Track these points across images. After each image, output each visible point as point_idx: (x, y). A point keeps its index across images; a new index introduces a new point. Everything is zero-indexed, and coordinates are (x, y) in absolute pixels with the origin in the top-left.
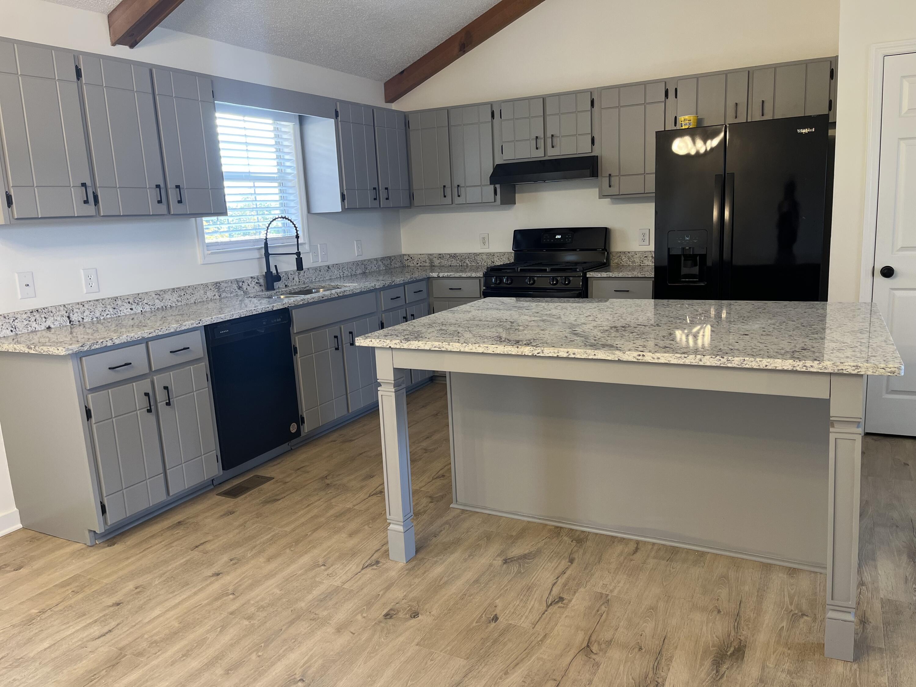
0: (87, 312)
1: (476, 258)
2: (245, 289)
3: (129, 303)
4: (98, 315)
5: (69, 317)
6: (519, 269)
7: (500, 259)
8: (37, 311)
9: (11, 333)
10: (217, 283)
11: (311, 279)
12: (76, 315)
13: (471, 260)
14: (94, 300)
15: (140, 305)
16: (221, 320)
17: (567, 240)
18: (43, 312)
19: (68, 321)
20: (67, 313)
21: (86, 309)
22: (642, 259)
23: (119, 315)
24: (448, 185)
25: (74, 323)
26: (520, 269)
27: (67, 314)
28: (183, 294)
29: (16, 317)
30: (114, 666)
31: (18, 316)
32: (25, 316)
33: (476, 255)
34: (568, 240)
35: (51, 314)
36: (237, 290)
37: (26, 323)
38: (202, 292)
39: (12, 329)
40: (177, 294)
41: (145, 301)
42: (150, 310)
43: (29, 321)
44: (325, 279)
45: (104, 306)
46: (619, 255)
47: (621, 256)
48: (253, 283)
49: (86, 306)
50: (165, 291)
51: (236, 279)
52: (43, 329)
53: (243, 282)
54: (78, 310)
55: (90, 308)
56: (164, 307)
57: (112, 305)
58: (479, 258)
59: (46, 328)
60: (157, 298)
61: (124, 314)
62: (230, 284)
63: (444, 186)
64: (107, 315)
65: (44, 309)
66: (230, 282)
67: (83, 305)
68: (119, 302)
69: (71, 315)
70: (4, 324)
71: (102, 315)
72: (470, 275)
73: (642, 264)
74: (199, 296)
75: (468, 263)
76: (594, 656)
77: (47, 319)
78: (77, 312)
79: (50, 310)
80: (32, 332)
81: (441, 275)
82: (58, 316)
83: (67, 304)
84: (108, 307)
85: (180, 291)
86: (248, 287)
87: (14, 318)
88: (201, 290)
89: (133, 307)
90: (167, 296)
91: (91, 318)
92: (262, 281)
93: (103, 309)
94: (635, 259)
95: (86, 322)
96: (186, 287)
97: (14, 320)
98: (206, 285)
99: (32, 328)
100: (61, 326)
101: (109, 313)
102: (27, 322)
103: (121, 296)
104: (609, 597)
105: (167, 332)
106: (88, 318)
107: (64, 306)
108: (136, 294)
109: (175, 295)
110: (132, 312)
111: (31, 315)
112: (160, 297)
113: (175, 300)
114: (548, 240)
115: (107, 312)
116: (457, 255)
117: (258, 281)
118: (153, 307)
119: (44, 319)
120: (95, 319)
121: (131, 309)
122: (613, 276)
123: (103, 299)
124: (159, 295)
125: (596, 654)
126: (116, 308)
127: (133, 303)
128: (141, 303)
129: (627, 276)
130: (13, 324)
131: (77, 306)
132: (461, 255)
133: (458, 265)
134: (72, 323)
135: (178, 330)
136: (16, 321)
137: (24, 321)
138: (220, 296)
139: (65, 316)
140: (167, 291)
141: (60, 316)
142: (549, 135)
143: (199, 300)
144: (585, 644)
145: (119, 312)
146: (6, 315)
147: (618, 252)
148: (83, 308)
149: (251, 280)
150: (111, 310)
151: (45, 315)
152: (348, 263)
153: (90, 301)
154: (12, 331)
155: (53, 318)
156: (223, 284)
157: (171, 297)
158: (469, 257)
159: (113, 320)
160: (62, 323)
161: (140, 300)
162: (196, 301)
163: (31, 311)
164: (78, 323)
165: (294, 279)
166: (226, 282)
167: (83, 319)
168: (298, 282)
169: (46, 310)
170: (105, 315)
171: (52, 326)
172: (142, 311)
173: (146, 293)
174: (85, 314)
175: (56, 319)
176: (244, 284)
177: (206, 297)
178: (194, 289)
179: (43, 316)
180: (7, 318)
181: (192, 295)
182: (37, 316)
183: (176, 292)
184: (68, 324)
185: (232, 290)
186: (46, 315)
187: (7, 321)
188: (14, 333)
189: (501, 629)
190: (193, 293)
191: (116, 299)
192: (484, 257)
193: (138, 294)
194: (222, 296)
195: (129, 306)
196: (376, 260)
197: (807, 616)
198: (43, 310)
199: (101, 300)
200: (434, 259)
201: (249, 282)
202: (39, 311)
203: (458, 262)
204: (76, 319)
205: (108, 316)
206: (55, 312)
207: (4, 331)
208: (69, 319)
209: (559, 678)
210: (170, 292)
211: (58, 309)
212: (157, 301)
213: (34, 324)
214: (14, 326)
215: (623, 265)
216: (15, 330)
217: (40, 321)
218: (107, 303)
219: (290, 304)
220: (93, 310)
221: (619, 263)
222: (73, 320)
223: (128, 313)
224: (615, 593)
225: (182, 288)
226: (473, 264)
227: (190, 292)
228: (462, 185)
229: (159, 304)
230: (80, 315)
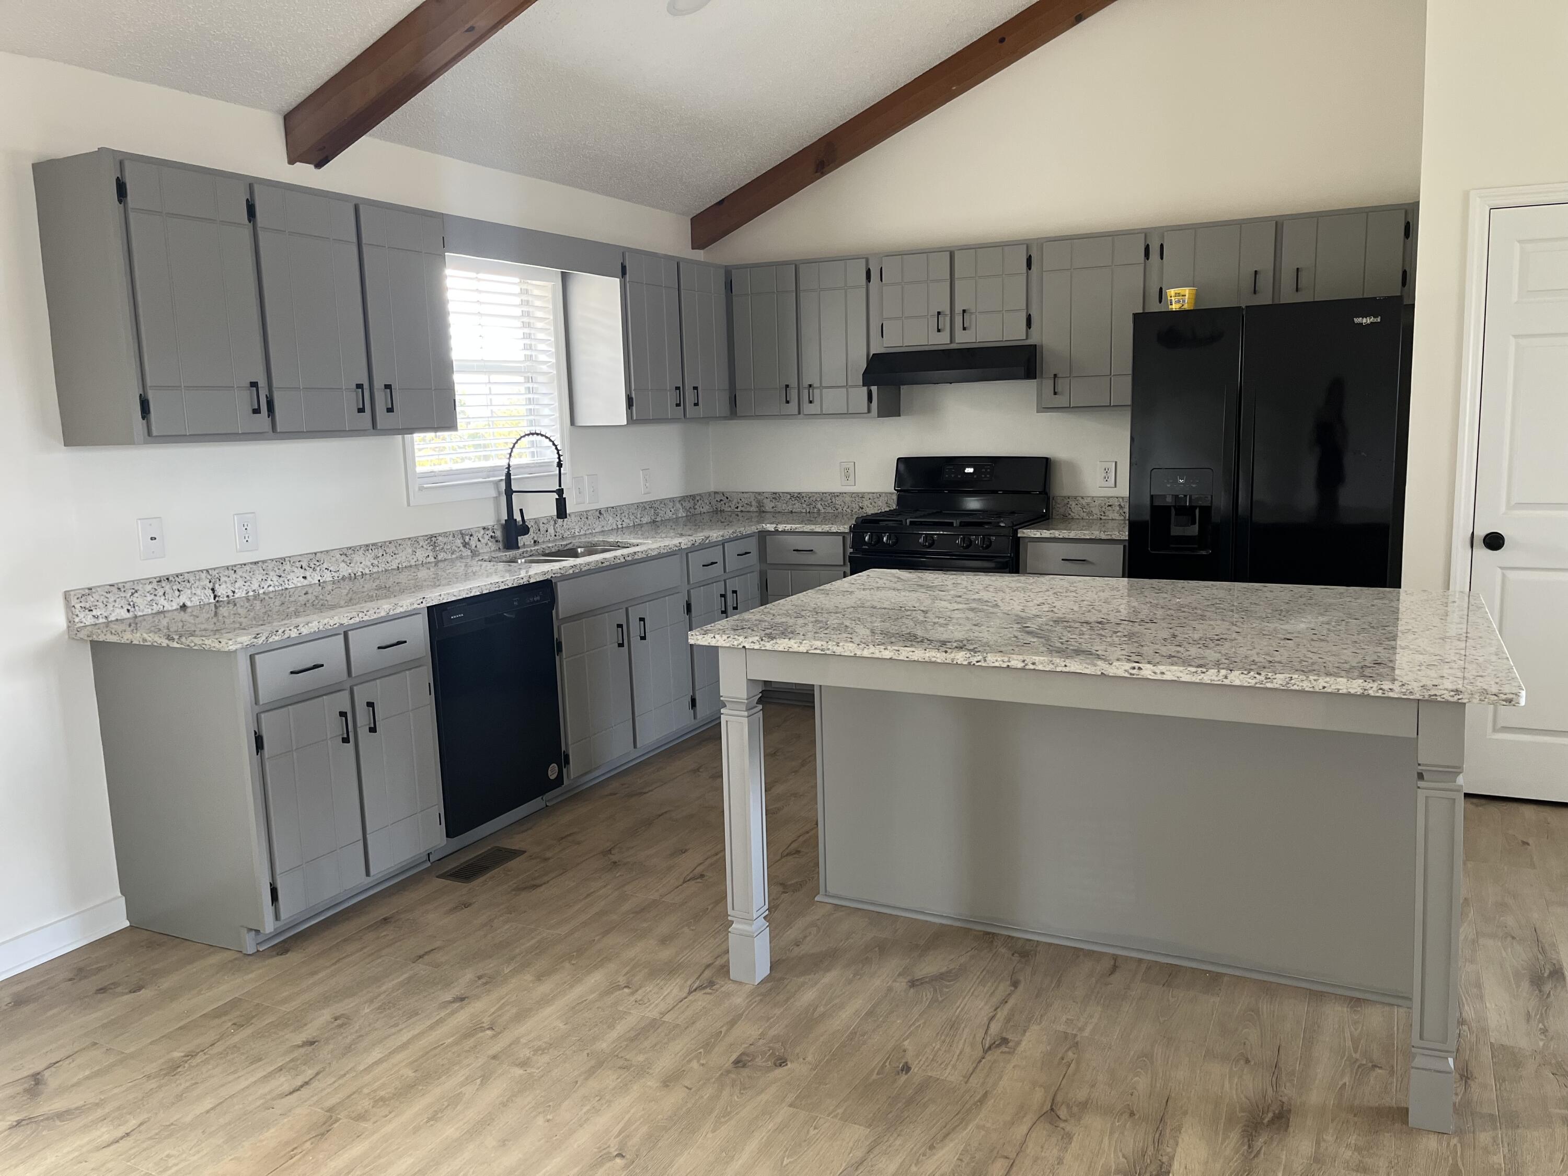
0: (240, 583)
1: (833, 500)
2: (473, 547)
3: (301, 568)
4: (255, 586)
5: (213, 590)
6: (908, 521)
7: (873, 504)
8: (168, 579)
9: (128, 614)
10: (432, 536)
11: (573, 531)
12: (224, 586)
13: (826, 503)
14: (251, 563)
15: (317, 572)
16: (454, 599)
17: (983, 476)
18: (175, 581)
19: (212, 596)
20: (211, 583)
21: (238, 577)
22: (1104, 509)
23: (287, 586)
24: (794, 383)
25: (221, 599)
26: (910, 522)
27: (211, 586)
28: (380, 555)
29: (136, 589)
30: (323, 1134)
31: (139, 587)
32: (149, 587)
33: (834, 495)
34: (985, 477)
35: (188, 584)
36: (462, 548)
37: (149, 598)
38: (410, 551)
39: (129, 608)
40: (373, 554)
41: (325, 566)
42: (332, 579)
43: (155, 595)
44: (594, 531)
45: (265, 572)
46: (1066, 501)
47: (1070, 503)
48: (487, 537)
49: (239, 572)
50: (353, 549)
51: (461, 531)
52: (174, 608)
53: (471, 535)
54: (226, 579)
55: (244, 575)
56: (353, 575)
57: (278, 571)
58: (838, 501)
59: (179, 607)
60: (343, 561)
61: (293, 586)
62: (451, 538)
63: (787, 386)
64: (268, 587)
65: (177, 576)
66: (451, 536)
67: (235, 571)
68: (287, 567)
69: (217, 586)
70: (118, 600)
71: (262, 586)
72: (828, 529)
73: (1103, 517)
74: (404, 558)
75: (821, 508)
76: (1062, 1125)
77: (182, 592)
78: (226, 582)
79: (186, 578)
80: (159, 613)
81: (781, 528)
82: (198, 587)
83: (211, 569)
84: (272, 573)
85: (376, 550)
86: (478, 543)
87: (133, 591)
88: (407, 549)
89: (307, 574)
90: (357, 557)
91: (245, 592)
92: (499, 534)
93: (264, 578)
94: (1092, 509)
95: (238, 598)
96: (385, 542)
97: (132, 594)
98: (416, 540)
99: (159, 606)
100: (202, 603)
101: (271, 583)
102: (152, 597)
103: (290, 557)
104: (1078, 1039)
105: (375, 616)
106: (241, 591)
107: (207, 571)
108: (312, 553)
109: (369, 555)
110: (306, 582)
111: (158, 585)
112: (346, 559)
113: (369, 564)
114: (953, 475)
115: (269, 582)
116: (803, 495)
117: (493, 534)
118: (336, 575)
119: (177, 593)
120: (251, 593)
121: (305, 578)
122: (1061, 537)
123: (264, 562)
124: (346, 555)
125: (1066, 1121)
126: (283, 575)
127: (307, 568)
128: (318, 569)
129: (1083, 537)
130: (130, 600)
131: (226, 573)
132: (810, 495)
133: (804, 511)
134: (217, 599)
135: (391, 613)
136: (136, 595)
137: (148, 595)
138: (435, 558)
139: (207, 588)
140: (358, 548)
141: (200, 587)
142: (958, 309)
143: (404, 565)
144: (1047, 1107)
145: (286, 582)
146: (120, 586)
147: (1065, 497)
148: (234, 576)
149: (482, 532)
150: (275, 579)
151: (179, 587)
152: (629, 506)
153: (245, 565)
154: (128, 611)
155: (189, 591)
156: (440, 538)
157: (362, 560)
158: (822, 499)
159: (277, 593)
160: (203, 598)
161: (318, 564)
162: (400, 566)
163: (158, 579)
164: (226, 599)
165: (547, 531)
166: (445, 535)
167: (234, 592)
168: (553, 535)
169: (180, 579)
170: (266, 587)
171: (188, 604)
172: (319, 581)
173: (327, 551)
174: (237, 585)
175: (194, 592)
176: (472, 538)
177: (415, 559)
178: (398, 546)
179: (175, 587)
180: (122, 590)
181: (394, 556)
182: (167, 587)
183: (370, 551)
184: (212, 600)
185: (454, 547)
186: (180, 585)
187: (123, 594)
188: (131, 613)
189: (917, 1084)
190: (396, 552)
191: (282, 561)
192: (846, 499)
193: (315, 554)
194: (439, 558)
195: (301, 573)
196: (672, 500)
197: (1380, 1068)
198: (176, 578)
199: (260, 563)
200: (765, 501)
201: (480, 536)
202: (170, 579)
203: (804, 506)
204: (224, 593)
205: (271, 589)
206: (193, 582)
207: (117, 611)
208: (214, 593)
209: (1013, 1155)
210: (361, 551)
211: (198, 577)
212: (343, 565)
213: (162, 601)
214: (132, 603)
215: (1073, 518)
216: (133, 609)
217: (170, 596)
218: (270, 567)
219: (554, 574)
220: (248, 578)
221: (1067, 515)
222: (219, 594)
223: (299, 585)
224: (1086, 1033)
225: (380, 544)
226: (829, 510)
227: (391, 550)
228: (816, 384)
229: (345, 570)
230: (229, 587)
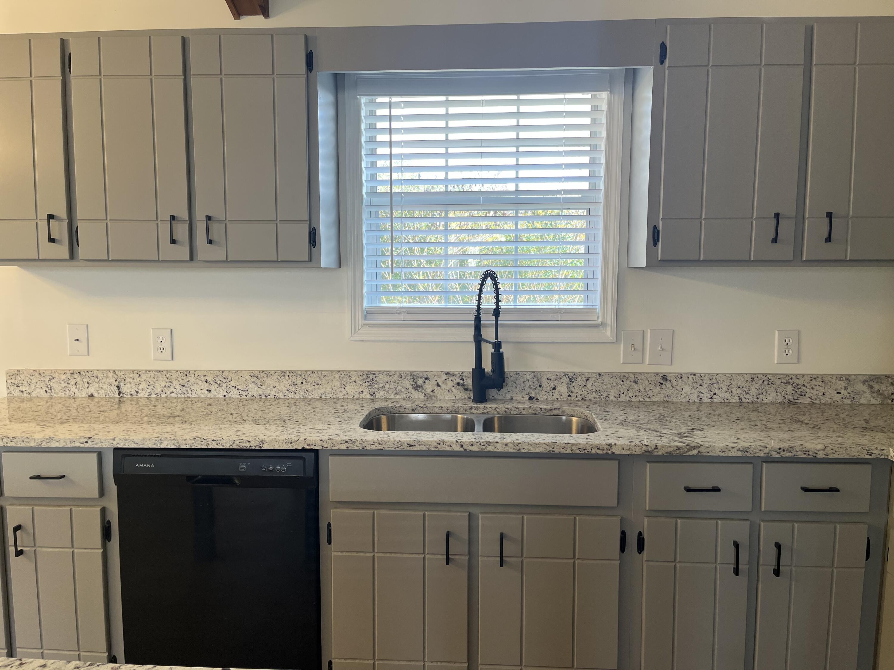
2: (429, 391)
5: (118, 387)
10: (369, 373)
20: (117, 382)
21: (143, 380)
23: (190, 395)
25: (125, 396)
27: (116, 384)
28: (299, 382)
31: (56, 375)
32: (63, 377)
35: (96, 379)
36: (411, 390)
37: (64, 384)
38: (338, 384)
40: (290, 381)
41: (232, 383)
42: (239, 396)
43: (68, 383)
45: (168, 380)
48: (450, 384)
49: (144, 377)
50: (267, 373)
51: (411, 372)
52: (83, 396)
53: (426, 379)
54: (131, 380)
55: (148, 379)
56: (263, 397)
57: (181, 381)
59: (87, 396)
60: (254, 382)
61: (197, 396)
62: (396, 377)
64: (171, 393)
67: (140, 375)
68: (192, 379)
69: (122, 385)
70: (38, 382)
71: (164, 391)
74: (329, 389)
77: (91, 385)
78: (130, 383)
79: (95, 374)
80: (70, 397)
83: (118, 370)
84: (175, 382)
85: (295, 377)
86: (436, 388)
87: (51, 377)
88: (334, 381)
89: (212, 388)
90: (269, 381)
92: (469, 382)
93: (167, 385)
95: (141, 398)
96: (306, 371)
97: (50, 380)
98: (348, 374)
99: (71, 392)
100: (107, 396)
103: (195, 371)
106: (144, 392)
107: (114, 371)
108: (219, 371)
109: (285, 381)
110: (210, 395)
111: (71, 376)
112: (257, 381)
113: (284, 389)
115: (172, 389)
117: (462, 382)
118: (244, 394)
119: (86, 385)
121: (209, 391)
123: (168, 371)
124: (257, 377)
126: (186, 385)
127: (212, 383)
128: (225, 385)
130: (48, 384)
131: (132, 375)
134: (121, 395)
138: (372, 395)
139: (113, 385)
140: (273, 373)
141: (107, 383)
143: (329, 396)
145: (190, 392)
146: (41, 372)
148: (139, 379)
149: (444, 377)
150: (178, 387)
153: (149, 371)
154: (46, 391)
155: (97, 385)
156: (381, 376)
157: (277, 384)
160: (109, 392)
161: (224, 381)
162: (323, 397)
163: (71, 372)
164: (130, 396)
166: (389, 373)
167: (137, 392)
169: (90, 374)
171: (96, 394)
172: (225, 396)
173: (236, 371)
174: (141, 387)
175: (101, 386)
176: (427, 381)
177: (345, 393)
178: (322, 377)
179: (85, 380)
180: (43, 375)
181: (317, 386)
183: (287, 377)
184: (117, 396)
185: (399, 388)
186: (89, 379)
187: (43, 379)
188: (48, 394)
190: (320, 382)
191: (187, 373)
194: (378, 395)
195: (206, 386)
198: (87, 374)
201: (440, 382)
202: (81, 373)
204: (128, 391)
206: (101, 378)
207: (38, 390)
208: (118, 390)
210: (275, 377)
211: (105, 375)
212: (252, 386)
213: (74, 389)
214: (49, 387)
216: (50, 391)
217: (81, 386)
220: (152, 383)
222: (124, 392)
225: (300, 373)
227: (313, 380)
229: (254, 390)
